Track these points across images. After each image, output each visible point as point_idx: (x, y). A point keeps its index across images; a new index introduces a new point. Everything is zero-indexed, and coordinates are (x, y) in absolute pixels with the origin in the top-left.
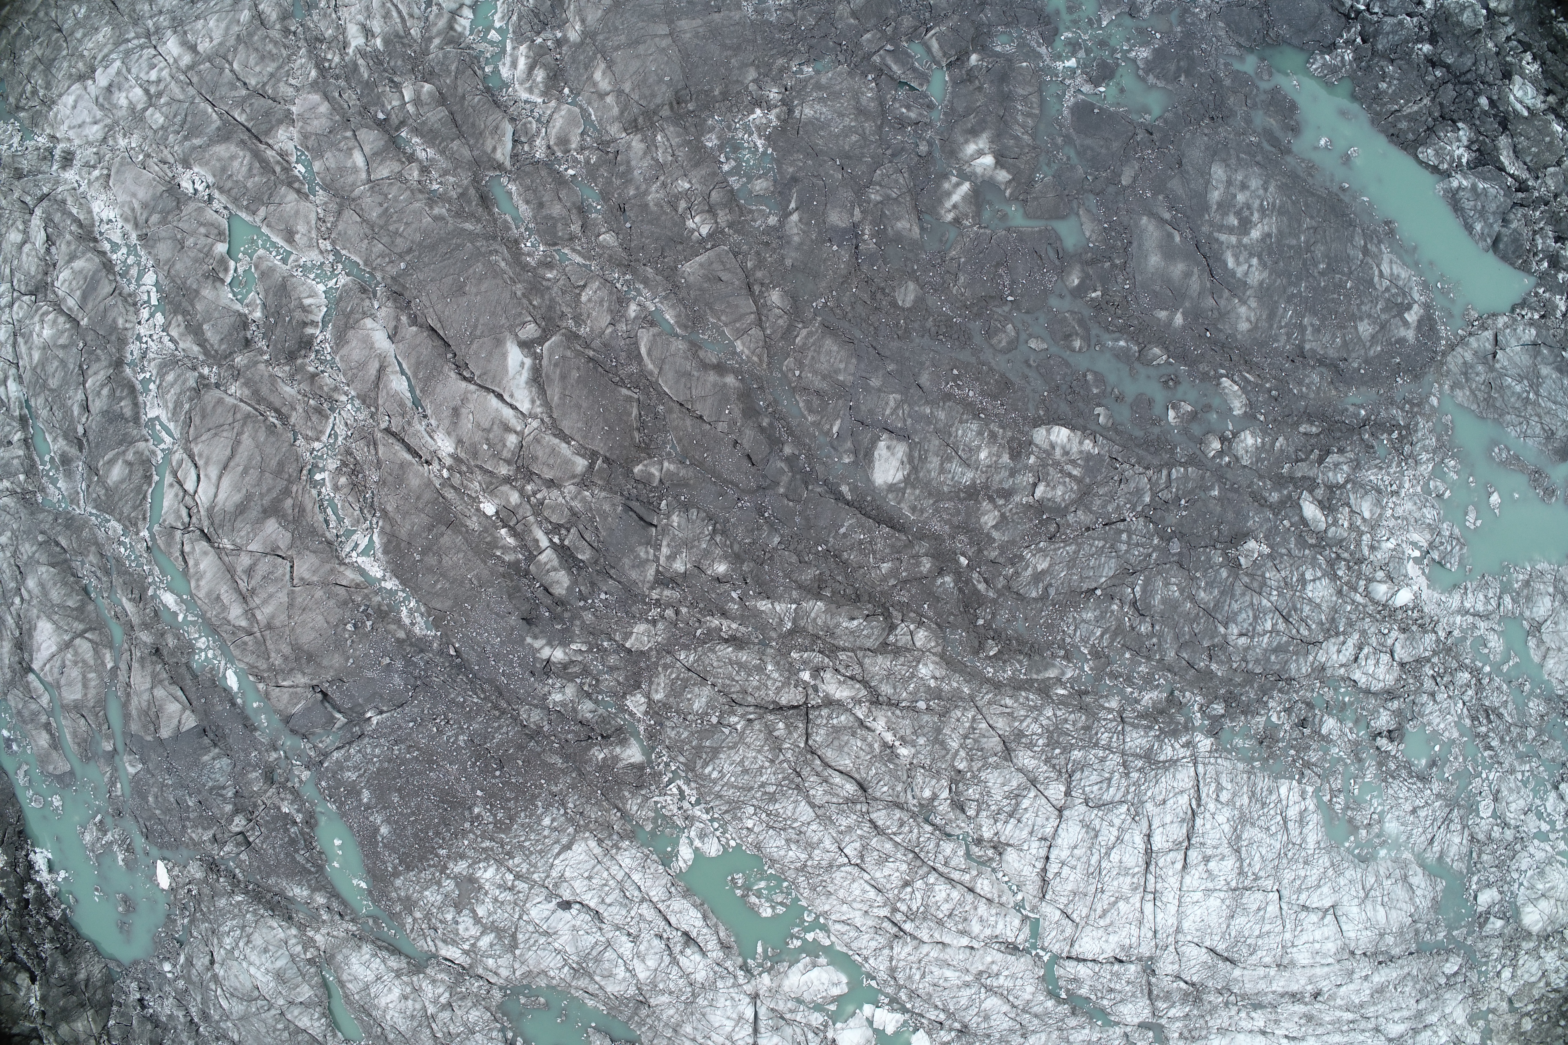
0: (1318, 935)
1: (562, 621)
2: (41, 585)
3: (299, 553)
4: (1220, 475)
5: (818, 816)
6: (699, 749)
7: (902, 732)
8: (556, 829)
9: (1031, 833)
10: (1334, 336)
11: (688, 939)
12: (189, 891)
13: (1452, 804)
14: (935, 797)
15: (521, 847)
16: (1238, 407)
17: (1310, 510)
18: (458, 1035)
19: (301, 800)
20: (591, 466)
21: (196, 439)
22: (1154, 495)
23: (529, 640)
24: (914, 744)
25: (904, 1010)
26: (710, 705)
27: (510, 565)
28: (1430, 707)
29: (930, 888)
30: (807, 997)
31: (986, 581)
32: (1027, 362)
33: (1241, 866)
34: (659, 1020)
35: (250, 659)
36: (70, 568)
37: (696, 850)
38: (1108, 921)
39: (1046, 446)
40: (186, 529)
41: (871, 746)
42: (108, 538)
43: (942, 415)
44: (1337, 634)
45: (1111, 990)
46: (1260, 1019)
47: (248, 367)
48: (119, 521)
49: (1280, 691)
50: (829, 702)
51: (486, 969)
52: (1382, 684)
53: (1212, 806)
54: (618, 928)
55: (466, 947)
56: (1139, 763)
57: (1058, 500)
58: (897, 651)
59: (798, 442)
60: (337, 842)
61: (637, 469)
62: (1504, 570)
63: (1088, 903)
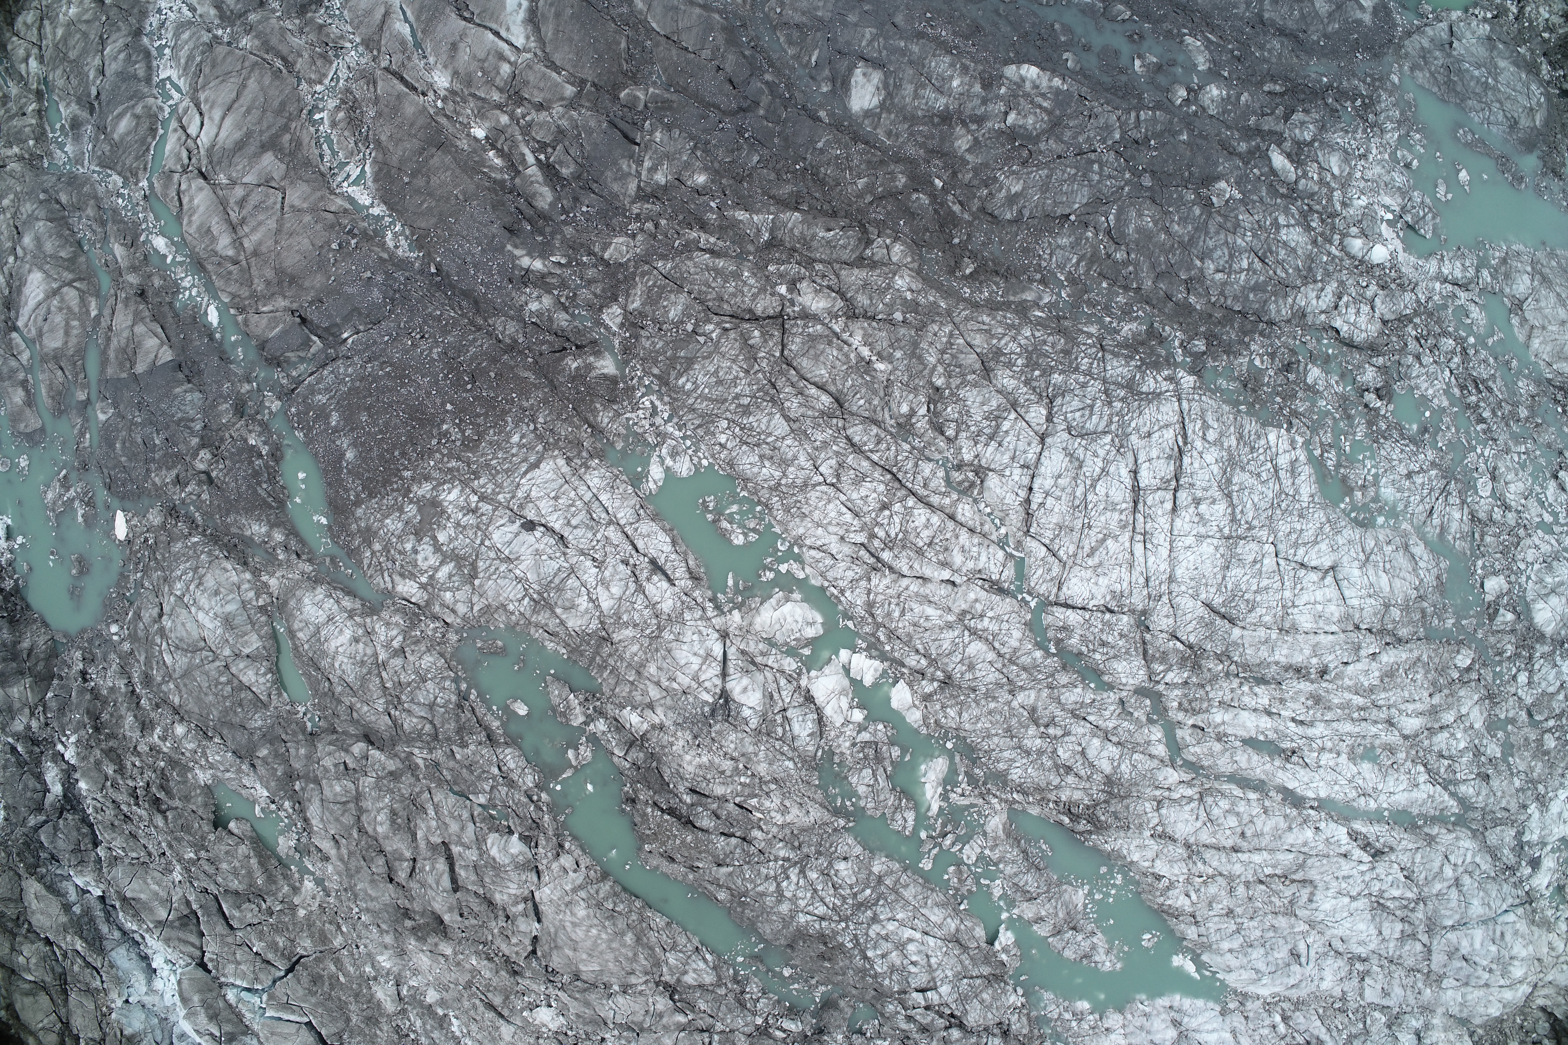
0: (1319, 595)
1: (542, 233)
2: (38, 240)
3: (292, 183)
4: (1188, 122)
5: (792, 431)
6: (674, 359)
7: (879, 348)
8: (524, 445)
9: (1013, 458)
10: (1292, 9)
11: (656, 567)
12: (146, 540)
13: (1447, 475)
14: (913, 413)
15: (488, 465)
16: (1202, 63)
17: (1278, 160)
18: (409, 684)
19: (270, 431)
20: (580, 92)
21: (203, 87)
22: (1124, 133)
23: (509, 247)
24: (890, 359)
25: (883, 657)
26: (686, 314)
27: (495, 181)
28: (1416, 370)
29: (908, 512)
30: (780, 638)
31: (961, 203)
32: (997, 12)
33: (1233, 513)
34: (622, 659)
35: (233, 288)
36: (67, 223)
37: (667, 470)
38: (1096, 560)
39: (1016, 79)
40: (185, 170)
41: (847, 356)
42: (108, 191)
43: (915, 49)
44: (1315, 281)
45: (1104, 644)
46: (1264, 696)
47: (259, 22)
48: (119, 174)
49: (1262, 334)
50: (806, 315)
51: (443, 605)
52: (1364, 335)
53: (1198, 444)
54: (584, 554)
55: (424, 579)
56: (1122, 394)
57: (1030, 127)
58: (874, 265)
59: (778, 72)
60: (301, 475)
61: (622, 95)
62: (1479, 245)
63: (1076, 540)
